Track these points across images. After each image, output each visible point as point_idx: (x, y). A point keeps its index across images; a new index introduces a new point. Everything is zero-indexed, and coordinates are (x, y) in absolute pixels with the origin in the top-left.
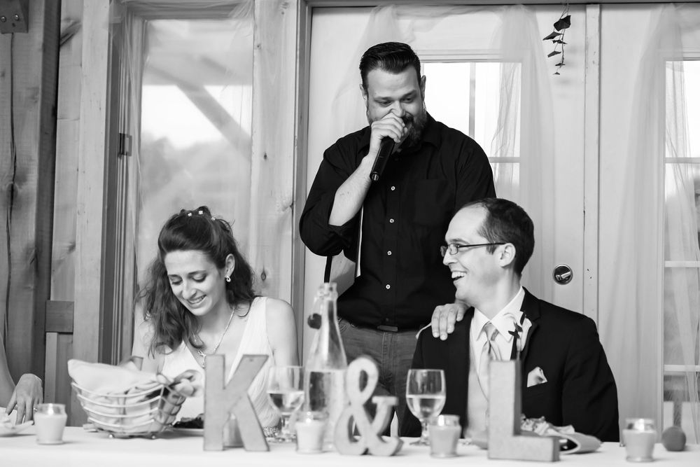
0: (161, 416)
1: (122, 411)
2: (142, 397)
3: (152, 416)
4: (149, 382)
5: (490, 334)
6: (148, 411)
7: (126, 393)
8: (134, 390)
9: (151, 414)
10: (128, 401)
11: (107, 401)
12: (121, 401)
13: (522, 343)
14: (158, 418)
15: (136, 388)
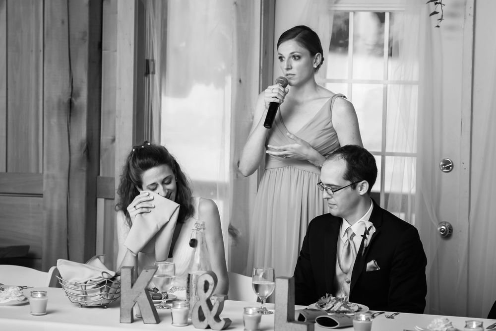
0: (107, 297)
1: (84, 293)
2: (95, 286)
3: (101, 296)
4: (98, 277)
5: (350, 236)
6: (99, 293)
7: (86, 283)
8: (89, 282)
9: (101, 295)
10: (87, 288)
11: (75, 287)
12: (83, 287)
13: (367, 242)
14: (105, 297)
15: (91, 280)
